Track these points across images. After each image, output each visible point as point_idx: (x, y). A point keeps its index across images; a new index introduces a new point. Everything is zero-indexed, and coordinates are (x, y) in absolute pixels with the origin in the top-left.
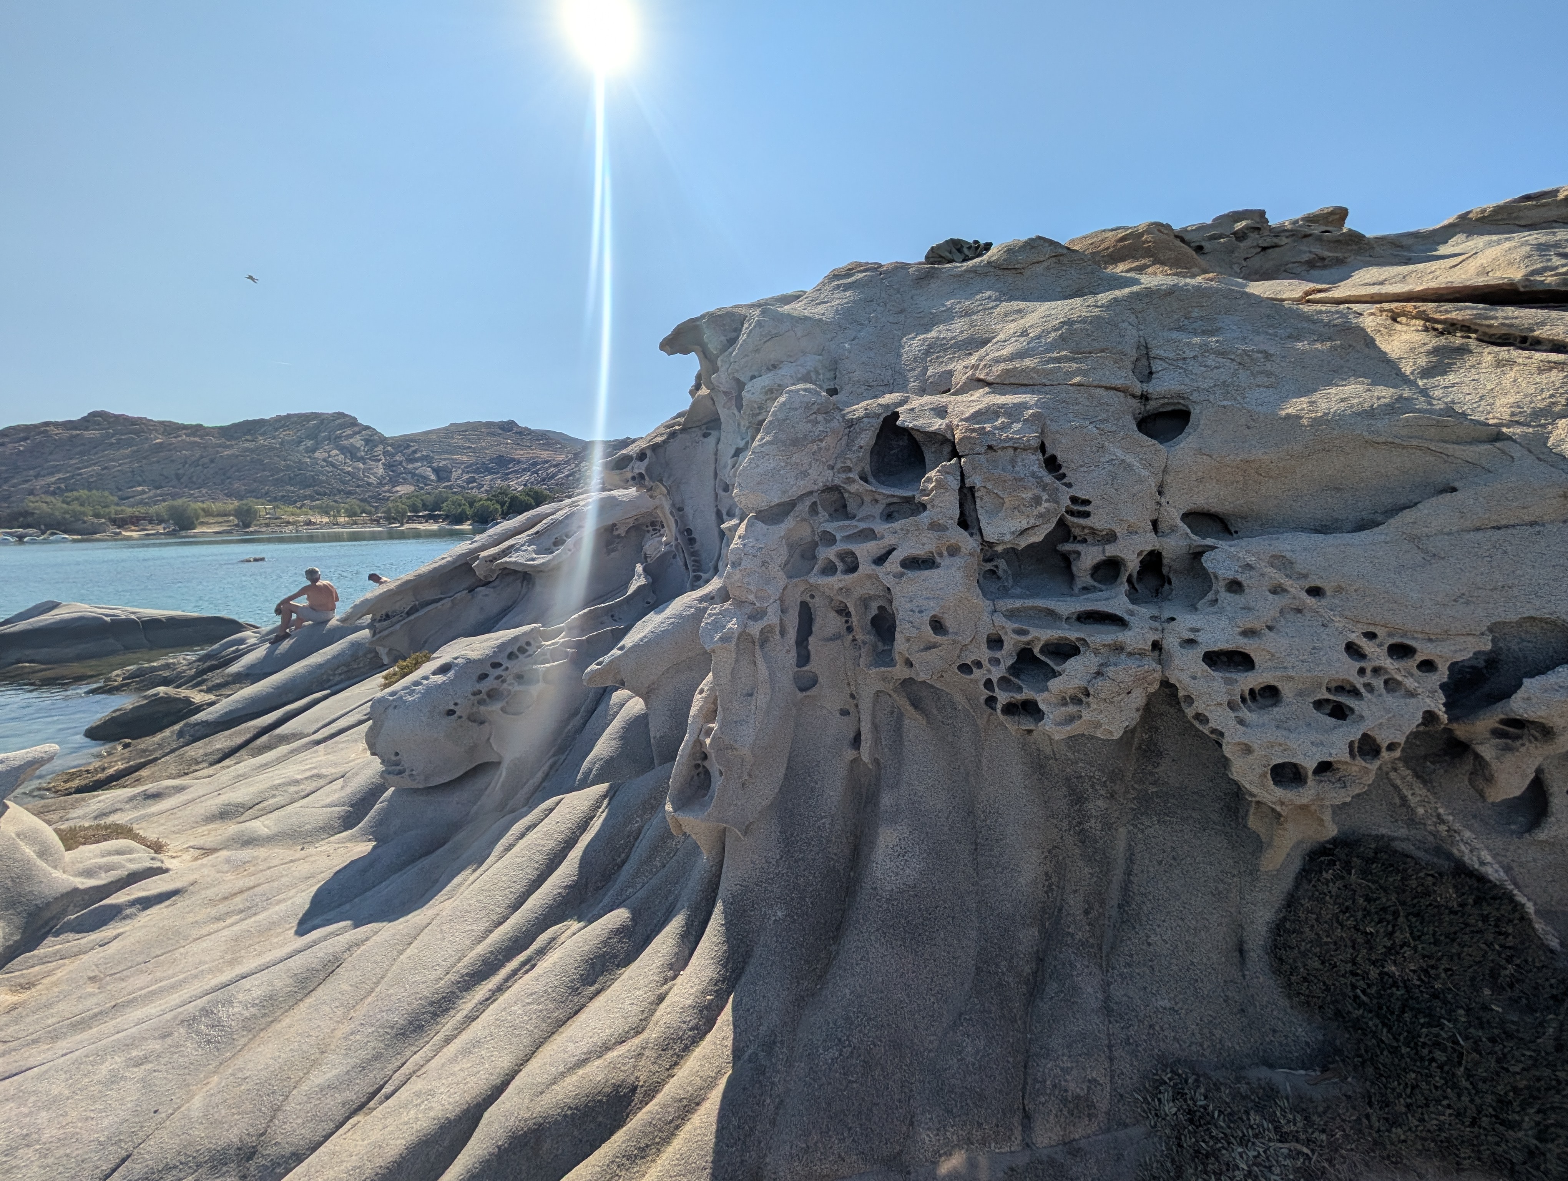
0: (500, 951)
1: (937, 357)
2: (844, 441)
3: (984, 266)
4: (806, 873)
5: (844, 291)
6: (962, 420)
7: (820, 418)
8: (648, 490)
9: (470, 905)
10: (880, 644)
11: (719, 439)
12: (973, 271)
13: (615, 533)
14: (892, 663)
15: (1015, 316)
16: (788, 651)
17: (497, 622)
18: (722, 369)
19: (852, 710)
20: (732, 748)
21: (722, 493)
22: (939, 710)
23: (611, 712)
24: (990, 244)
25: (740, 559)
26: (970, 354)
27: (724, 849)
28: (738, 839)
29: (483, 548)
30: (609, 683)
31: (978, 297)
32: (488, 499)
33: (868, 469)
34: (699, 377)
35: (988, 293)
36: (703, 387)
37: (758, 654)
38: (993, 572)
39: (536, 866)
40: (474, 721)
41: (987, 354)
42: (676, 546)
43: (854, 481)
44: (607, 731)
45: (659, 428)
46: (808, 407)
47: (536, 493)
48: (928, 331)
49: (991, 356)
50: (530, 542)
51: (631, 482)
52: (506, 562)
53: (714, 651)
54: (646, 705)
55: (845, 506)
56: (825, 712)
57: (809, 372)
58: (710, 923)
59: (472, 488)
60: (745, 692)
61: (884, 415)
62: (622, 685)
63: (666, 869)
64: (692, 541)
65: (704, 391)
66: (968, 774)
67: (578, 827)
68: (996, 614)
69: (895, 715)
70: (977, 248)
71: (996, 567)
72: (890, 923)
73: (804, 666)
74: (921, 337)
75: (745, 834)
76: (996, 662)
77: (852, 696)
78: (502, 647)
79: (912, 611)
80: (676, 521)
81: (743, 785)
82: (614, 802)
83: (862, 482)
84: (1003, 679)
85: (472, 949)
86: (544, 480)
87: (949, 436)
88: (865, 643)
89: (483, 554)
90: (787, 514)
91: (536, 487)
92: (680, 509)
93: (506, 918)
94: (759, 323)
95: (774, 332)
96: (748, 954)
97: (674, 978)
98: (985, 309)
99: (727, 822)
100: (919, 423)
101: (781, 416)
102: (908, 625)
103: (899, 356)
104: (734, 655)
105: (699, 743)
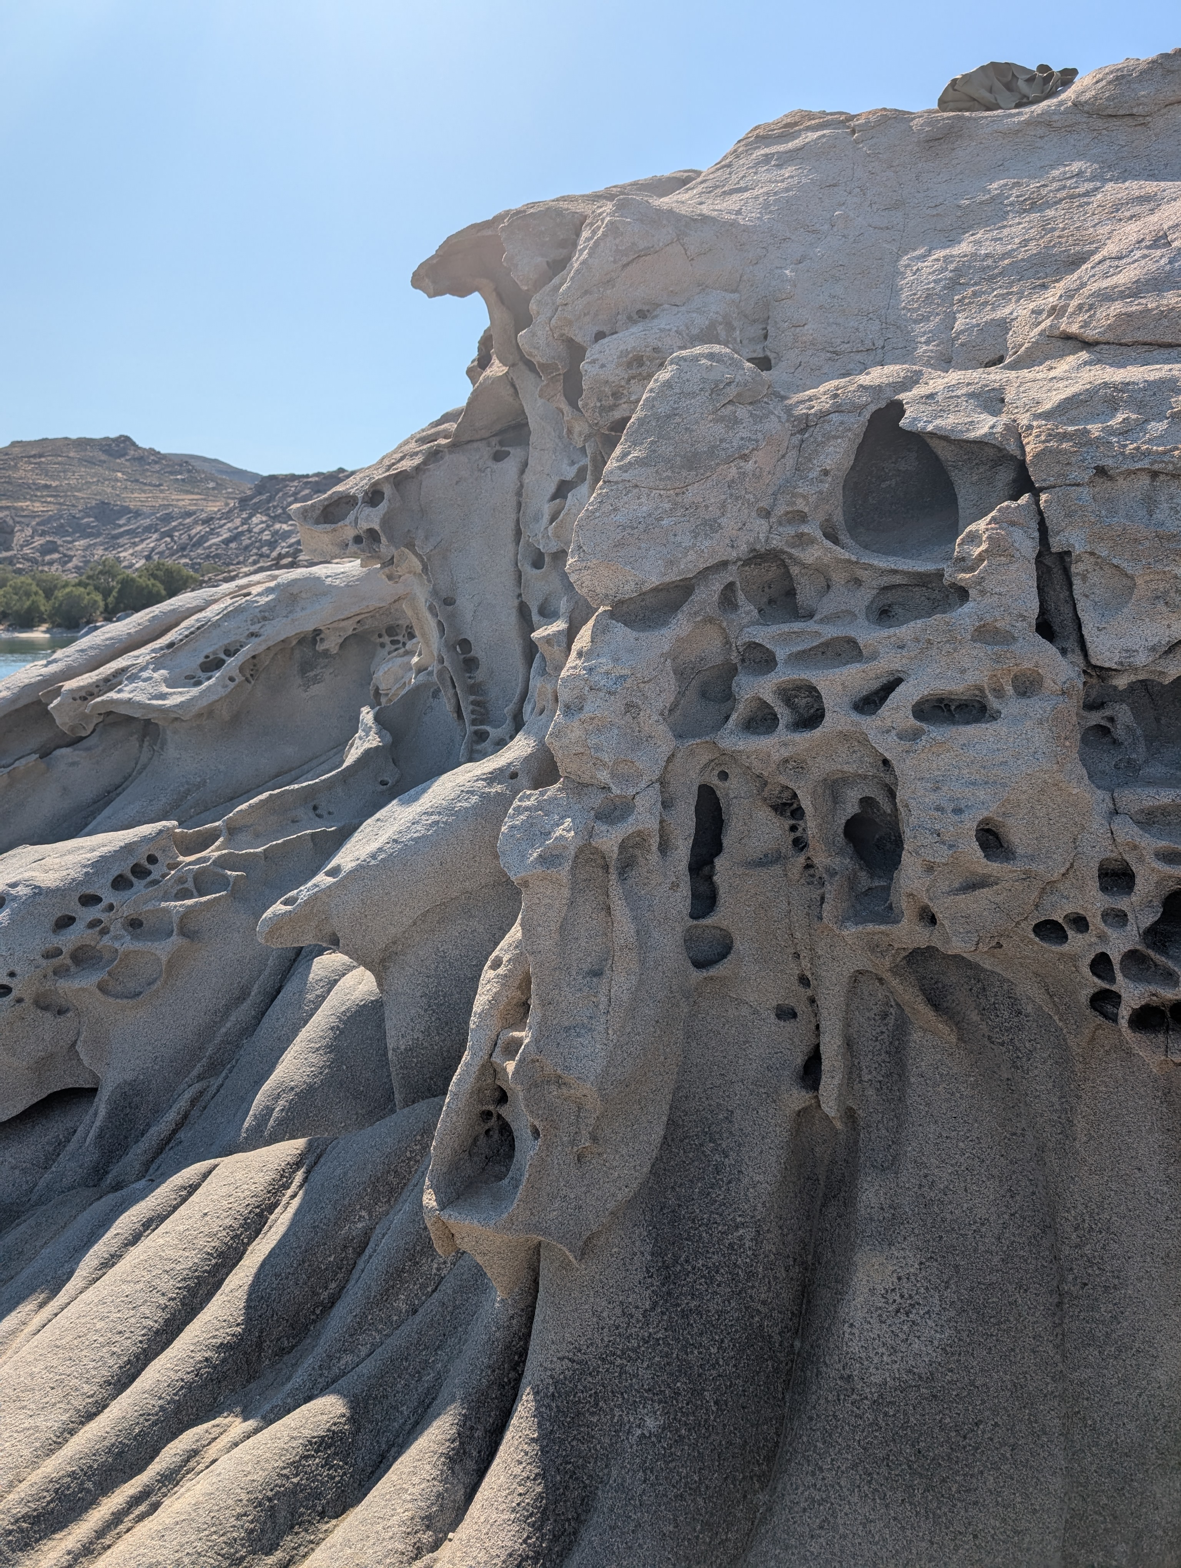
0: (88, 1473)
1: (975, 294)
2: (790, 461)
3: (1067, 112)
4: (705, 1340)
5: (779, 166)
6: (1037, 416)
7: (742, 412)
8: (384, 565)
9: (32, 1375)
10: (863, 875)
11: (526, 464)
12: (1045, 122)
13: (320, 647)
14: (889, 915)
15: (1137, 209)
16: (674, 886)
17: (93, 815)
18: (540, 320)
19: (802, 1008)
20: (559, 1082)
21: (528, 571)
22: (982, 1011)
23: (310, 997)
24: (1074, 72)
25: (582, 698)
26: (1044, 287)
27: (536, 1282)
28: (566, 1265)
29: (70, 673)
30: (307, 940)
31: (1056, 173)
32: (80, 584)
33: (838, 517)
34: (486, 343)
35: (1076, 166)
36: (495, 361)
37: (616, 890)
38: (1103, 731)
39: (163, 1301)
40: (46, 1008)
41: (1083, 285)
42: (441, 673)
43: (812, 541)
44: (304, 1034)
45: (406, 443)
46: (716, 389)
47: (169, 572)
48: (953, 241)
49: (1093, 287)
50: (157, 663)
51: (353, 548)
52: (112, 701)
53: (526, 884)
54: (380, 984)
55: (791, 593)
56: (745, 1011)
57: (712, 325)
58: (508, 1435)
59: (51, 563)
60: (586, 967)
61: (873, 408)
62: (335, 943)
63: (418, 1318)
64: (470, 664)
65: (497, 369)
66: (1042, 1149)
67: (245, 1226)
68: (1118, 819)
69: (891, 1020)
70: (1046, 80)
71: (1111, 719)
72: (880, 1453)
73: (703, 916)
74: (941, 253)
75: (582, 1254)
76: (1118, 918)
77: (804, 981)
78: (101, 864)
79: (939, 809)
80: (440, 624)
81: (580, 1158)
82: (315, 1176)
83: (828, 544)
84: (1132, 957)
85: (34, 1464)
86: (183, 548)
87: (1012, 448)
88: (833, 873)
89: (70, 685)
90: (674, 607)
91: (169, 562)
92: (449, 602)
93: (101, 1407)
94: (613, 228)
95: (642, 245)
96: (586, 1504)
97: (435, 1546)
98: (1072, 197)
99: (546, 1232)
100: (947, 422)
101: (663, 409)
102: (932, 839)
103: (894, 291)
104: (566, 892)
105: (490, 1070)
